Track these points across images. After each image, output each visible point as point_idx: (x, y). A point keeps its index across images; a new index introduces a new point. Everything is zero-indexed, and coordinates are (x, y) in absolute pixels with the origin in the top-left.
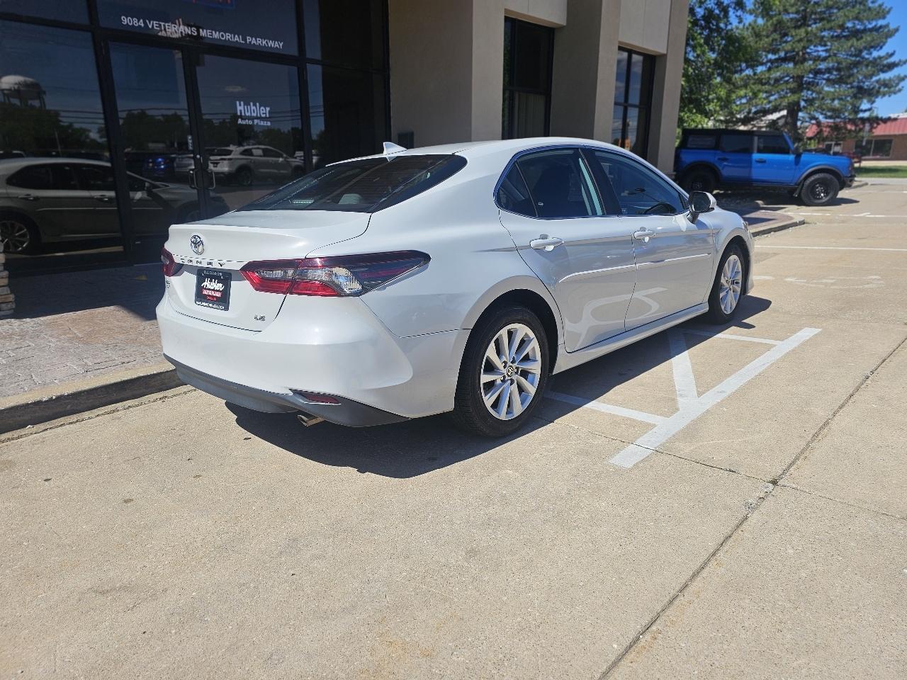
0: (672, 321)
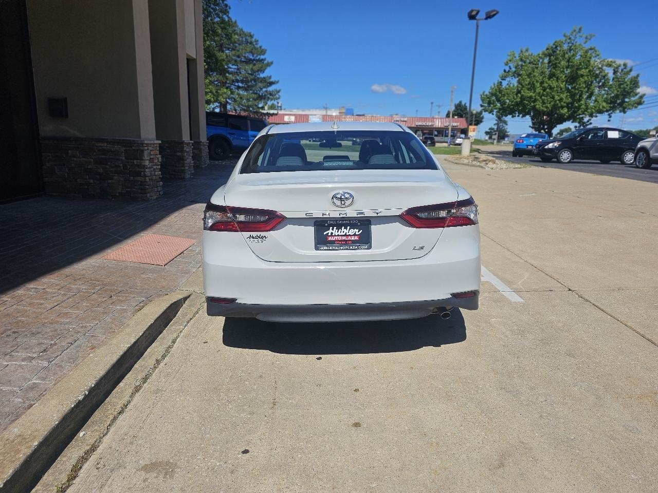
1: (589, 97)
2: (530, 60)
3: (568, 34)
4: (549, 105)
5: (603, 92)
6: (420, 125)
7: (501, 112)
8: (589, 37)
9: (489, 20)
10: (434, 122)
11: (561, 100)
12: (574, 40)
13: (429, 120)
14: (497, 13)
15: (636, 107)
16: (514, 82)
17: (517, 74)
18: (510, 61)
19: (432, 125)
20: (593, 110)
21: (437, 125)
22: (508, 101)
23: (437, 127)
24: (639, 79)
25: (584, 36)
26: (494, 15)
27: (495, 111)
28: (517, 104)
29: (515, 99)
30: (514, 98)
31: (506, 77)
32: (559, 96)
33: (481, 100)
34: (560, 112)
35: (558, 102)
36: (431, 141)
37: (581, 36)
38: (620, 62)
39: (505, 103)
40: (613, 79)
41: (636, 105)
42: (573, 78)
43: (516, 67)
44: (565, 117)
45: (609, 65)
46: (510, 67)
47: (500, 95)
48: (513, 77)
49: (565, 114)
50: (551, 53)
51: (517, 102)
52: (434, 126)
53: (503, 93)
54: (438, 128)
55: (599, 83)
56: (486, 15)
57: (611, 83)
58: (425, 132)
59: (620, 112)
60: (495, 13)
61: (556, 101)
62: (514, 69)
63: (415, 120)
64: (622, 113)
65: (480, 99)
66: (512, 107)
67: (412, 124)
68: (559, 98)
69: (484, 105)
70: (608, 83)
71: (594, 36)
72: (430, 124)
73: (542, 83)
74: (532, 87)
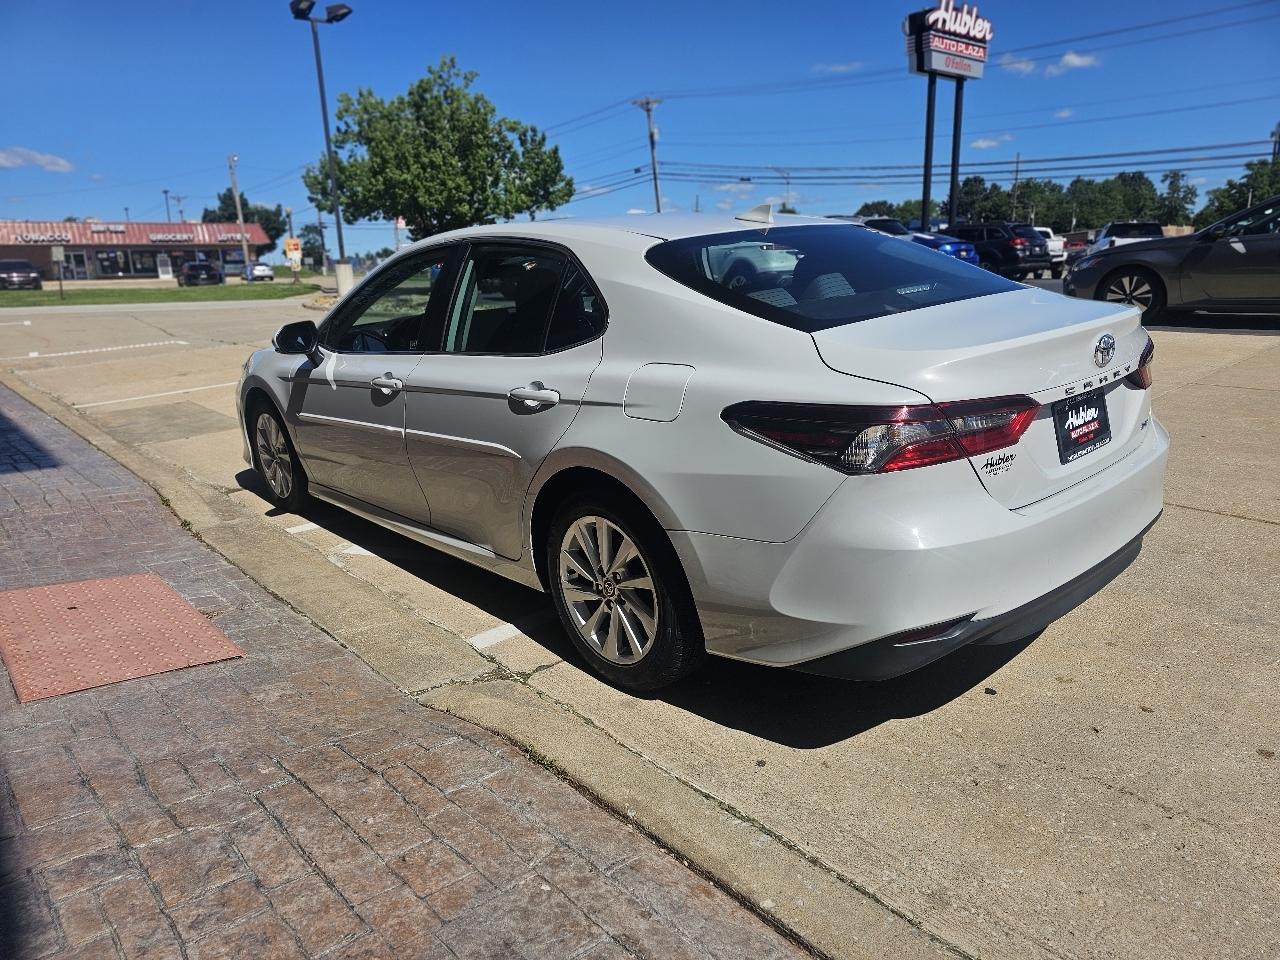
1: (495, 184)
2: (381, 112)
3: (436, 68)
4: (440, 198)
5: (513, 175)
6: (160, 241)
7: (351, 210)
8: (469, 76)
9: (335, 23)
10: (192, 232)
11: (458, 188)
12: (448, 81)
13: (180, 229)
14: (350, 12)
15: (567, 201)
16: (363, 153)
17: (364, 138)
18: (346, 111)
19: (189, 240)
20: (509, 207)
21: (201, 238)
22: (360, 189)
23: (202, 242)
24: (561, 154)
25: (462, 73)
26: (344, 16)
27: (341, 208)
28: (379, 195)
29: (376, 186)
30: (371, 183)
31: (343, 142)
32: (453, 181)
33: (307, 186)
34: (458, 210)
35: (454, 192)
36: (207, 274)
37: (457, 75)
38: (526, 123)
39: (355, 194)
40: (523, 154)
41: (566, 198)
42: (465, 149)
43: (360, 124)
44: (468, 219)
45: (512, 129)
46: (346, 123)
47: (343, 177)
48: (357, 143)
49: (466, 215)
50: (419, 100)
51: (377, 191)
52: (196, 242)
53: (348, 173)
54: (204, 246)
55: (503, 160)
56: (329, 13)
57: (521, 160)
58: (175, 254)
59: (547, 208)
60: (345, 11)
61: (450, 190)
62: (356, 129)
63: (145, 229)
64: (549, 210)
65: (303, 184)
66: (371, 200)
67: (141, 238)
68: (454, 185)
69: (315, 196)
70: (518, 160)
71: (477, 75)
72: (185, 237)
73: (417, 156)
74: (402, 163)
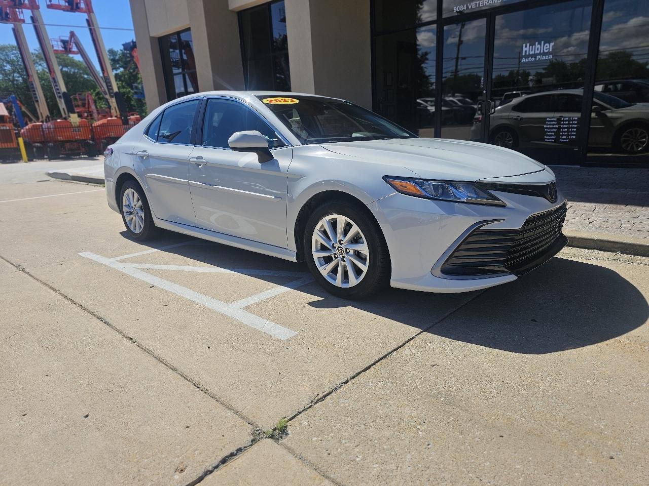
0: (242, 244)
